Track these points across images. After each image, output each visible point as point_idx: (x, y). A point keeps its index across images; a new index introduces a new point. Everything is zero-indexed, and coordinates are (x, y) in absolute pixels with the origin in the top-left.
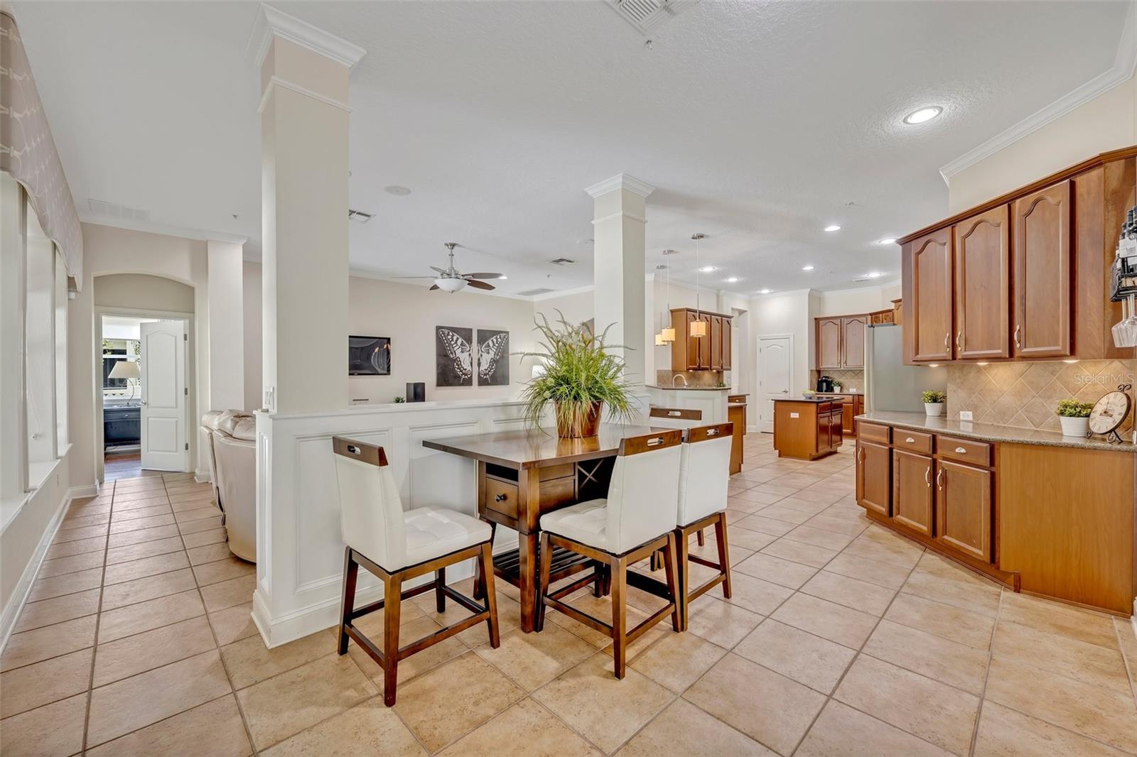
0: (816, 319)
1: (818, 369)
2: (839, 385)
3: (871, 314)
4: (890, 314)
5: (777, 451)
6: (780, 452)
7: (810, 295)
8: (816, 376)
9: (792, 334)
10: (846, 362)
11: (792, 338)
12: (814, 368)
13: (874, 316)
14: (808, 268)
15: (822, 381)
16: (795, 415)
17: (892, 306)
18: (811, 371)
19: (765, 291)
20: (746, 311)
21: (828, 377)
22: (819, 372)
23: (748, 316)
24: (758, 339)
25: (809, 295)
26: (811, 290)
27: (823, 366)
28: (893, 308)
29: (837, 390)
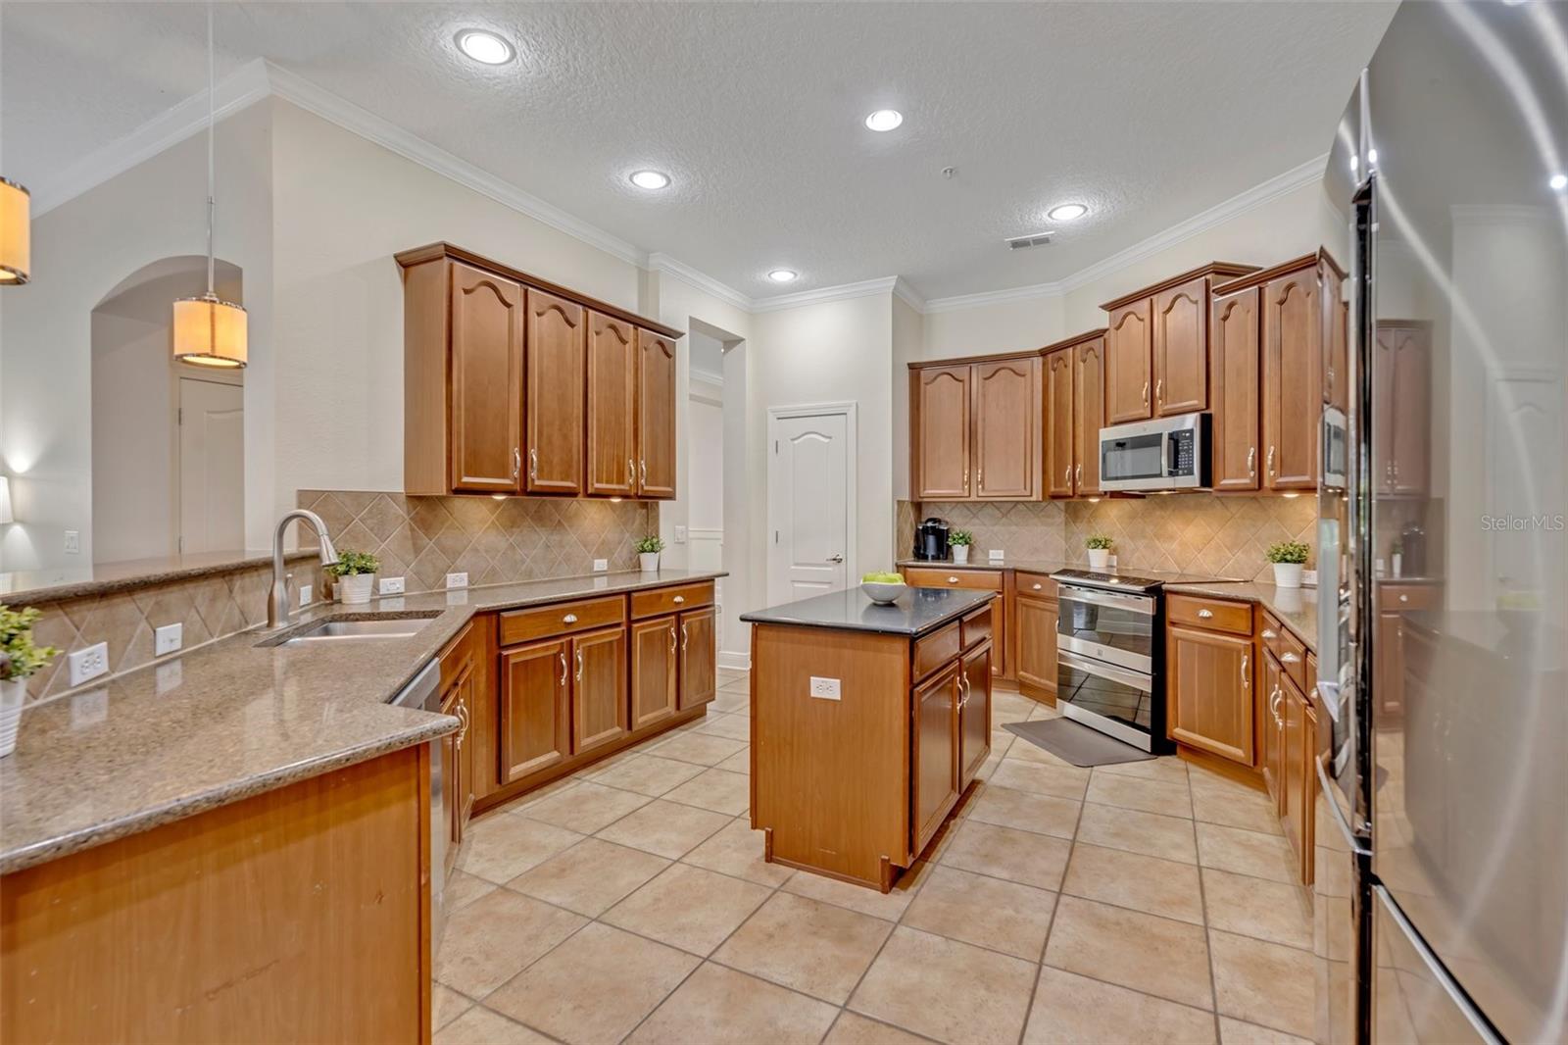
0: (911, 366)
1: (916, 500)
2: (966, 540)
3: (1044, 353)
4: (1097, 344)
5: (761, 834)
6: (770, 838)
7: (896, 296)
8: (912, 517)
9: (855, 401)
10: (982, 481)
11: (852, 413)
12: (906, 497)
13: (1050, 356)
14: (884, 120)
15: (926, 531)
16: (825, 688)
17: (1103, 320)
18: (899, 502)
19: (782, 276)
20: (743, 340)
21: (939, 521)
22: (918, 506)
23: (748, 350)
24: (772, 418)
25: (893, 293)
26: (902, 279)
27: (929, 492)
28: (1107, 326)
29: (960, 554)
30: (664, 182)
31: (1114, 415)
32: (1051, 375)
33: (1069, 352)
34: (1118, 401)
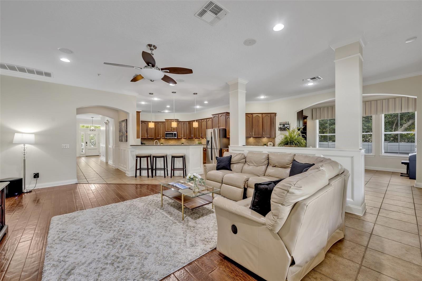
31: (166, 131)
32: (157, 125)
33: (160, 123)
34: (167, 129)
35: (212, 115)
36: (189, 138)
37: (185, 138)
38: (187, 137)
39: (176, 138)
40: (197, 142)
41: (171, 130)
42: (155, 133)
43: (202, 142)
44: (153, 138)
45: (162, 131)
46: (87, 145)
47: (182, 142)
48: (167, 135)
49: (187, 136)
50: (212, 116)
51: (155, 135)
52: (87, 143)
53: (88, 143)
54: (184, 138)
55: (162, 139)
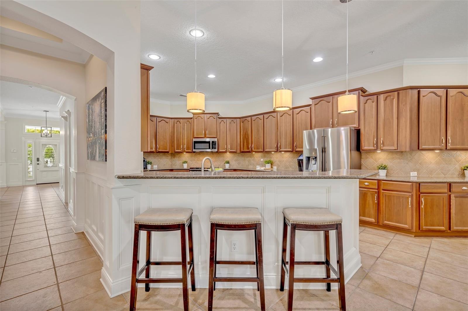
29: (150, 167)
30: (159, 58)
31: (195, 136)
32: (175, 124)
33: (182, 120)
34: (196, 133)
35: (311, 98)
36: (243, 152)
37: (234, 151)
38: (237, 150)
39: (216, 150)
40: (262, 160)
41: (205, 134)
42: (172, 142)
43: (272, 159)
44: (168, 150)
45: (186, 138)
46: (38, 164)
47: (227, 160)
48: (196, 144)
49: (239, 148)
50: (310, 102)
51: (172, 145)
52: (38, 160)
53: (40, 160)
54: (230, 152)
55: (185, 153)
